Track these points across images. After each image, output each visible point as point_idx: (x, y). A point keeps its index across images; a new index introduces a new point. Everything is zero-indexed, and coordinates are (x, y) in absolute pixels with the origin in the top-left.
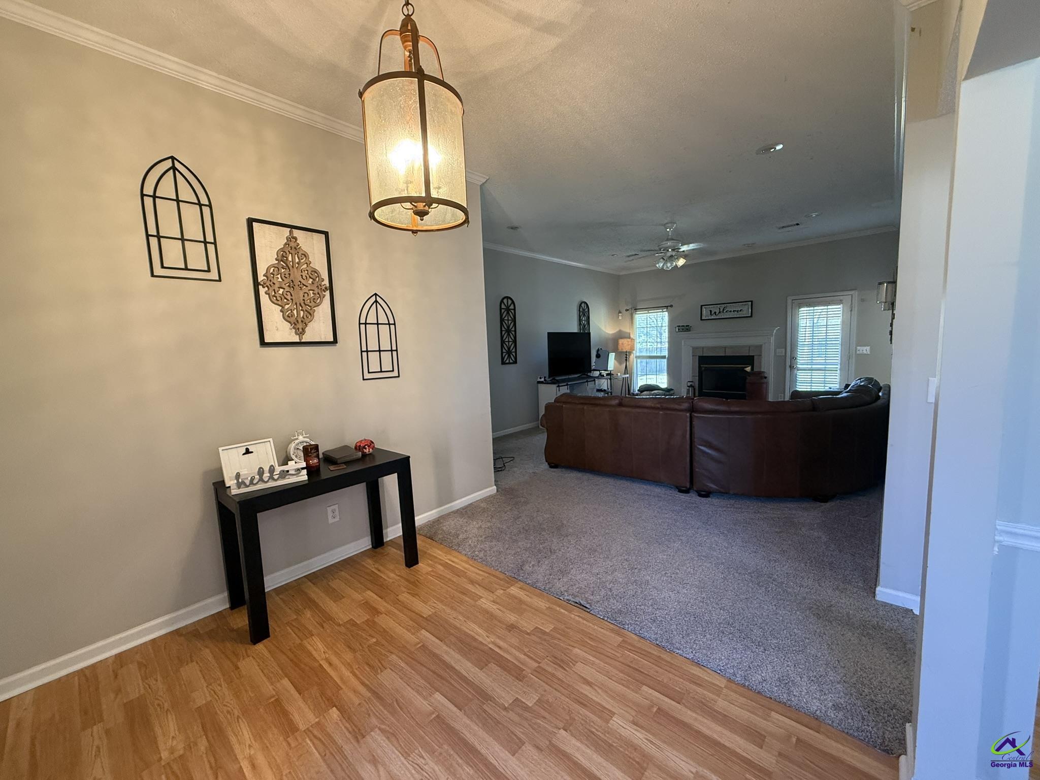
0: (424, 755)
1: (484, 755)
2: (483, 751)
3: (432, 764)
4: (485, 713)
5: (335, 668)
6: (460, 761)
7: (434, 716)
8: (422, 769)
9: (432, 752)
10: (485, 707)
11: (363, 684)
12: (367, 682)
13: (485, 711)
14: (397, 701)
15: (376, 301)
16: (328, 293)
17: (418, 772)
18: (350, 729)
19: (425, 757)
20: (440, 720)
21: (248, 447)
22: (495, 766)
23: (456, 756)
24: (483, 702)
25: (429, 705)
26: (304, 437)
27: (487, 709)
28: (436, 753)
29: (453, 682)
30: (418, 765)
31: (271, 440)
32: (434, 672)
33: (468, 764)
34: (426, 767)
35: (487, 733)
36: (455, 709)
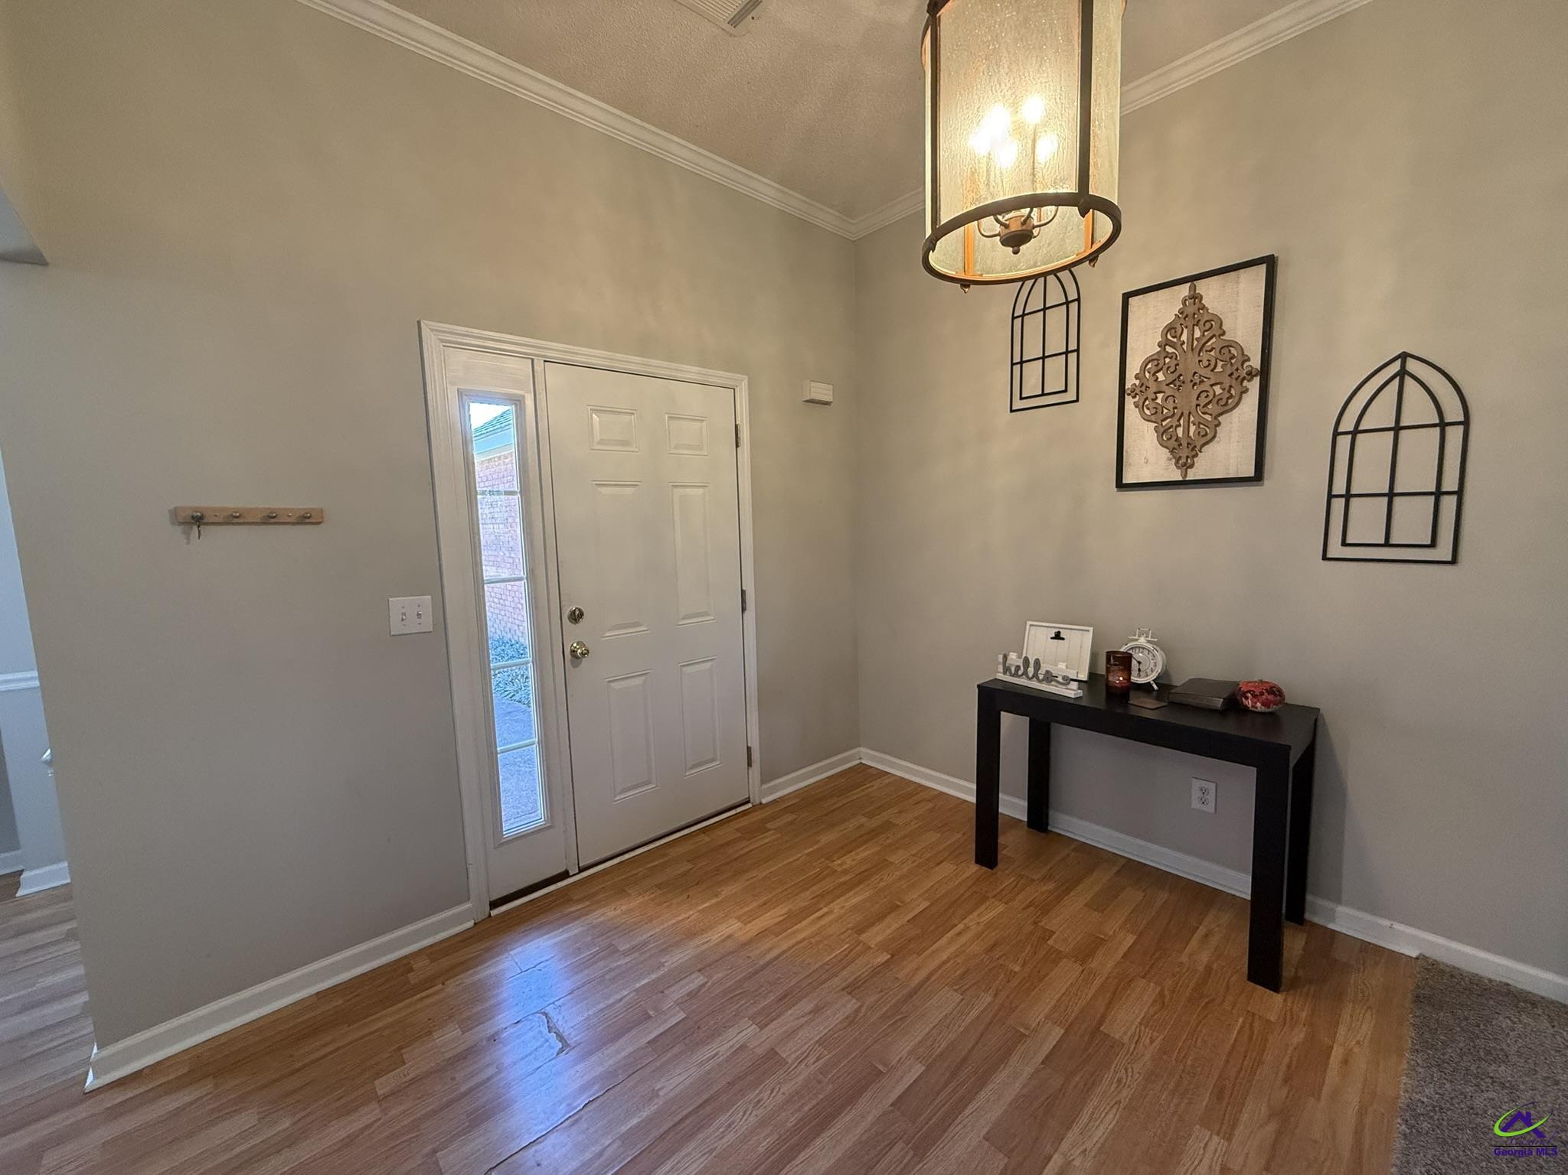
0: (820, 1061)
1: (814, 1142)
2: (818, 1142)
3: (805, 1074)
4: (888, 1145)
5: (950, 942)
6: (806, 1108)
7: (880, 1067)
8: (800, 1062)
9: (823, 1071)
10: (900, 1145)
11: (931, 974)
12: (933, 979)
13: (892, 1145)
14: (905, 1017)
15: (1402, 373)
16: (1254, 385)
17: (797, 1058)
18: (860, 979)
19: (816, 1064)
20: (872, 1077)
21: (1061, 630)
22: (794, 1159)
23: (814, 1102)
24: (910, 1142)
25: (900, 1059)
26: (1149, 642)
27: (896, 1150)
28: (821, 1076)
29: (949, 1090)
30: (806, 1056)
31: (1091, 629)
32: (965, 1060)
33: (801, 1120)
34: (803, 1066)
35: (849, 1148)
36: (894, 1096)
